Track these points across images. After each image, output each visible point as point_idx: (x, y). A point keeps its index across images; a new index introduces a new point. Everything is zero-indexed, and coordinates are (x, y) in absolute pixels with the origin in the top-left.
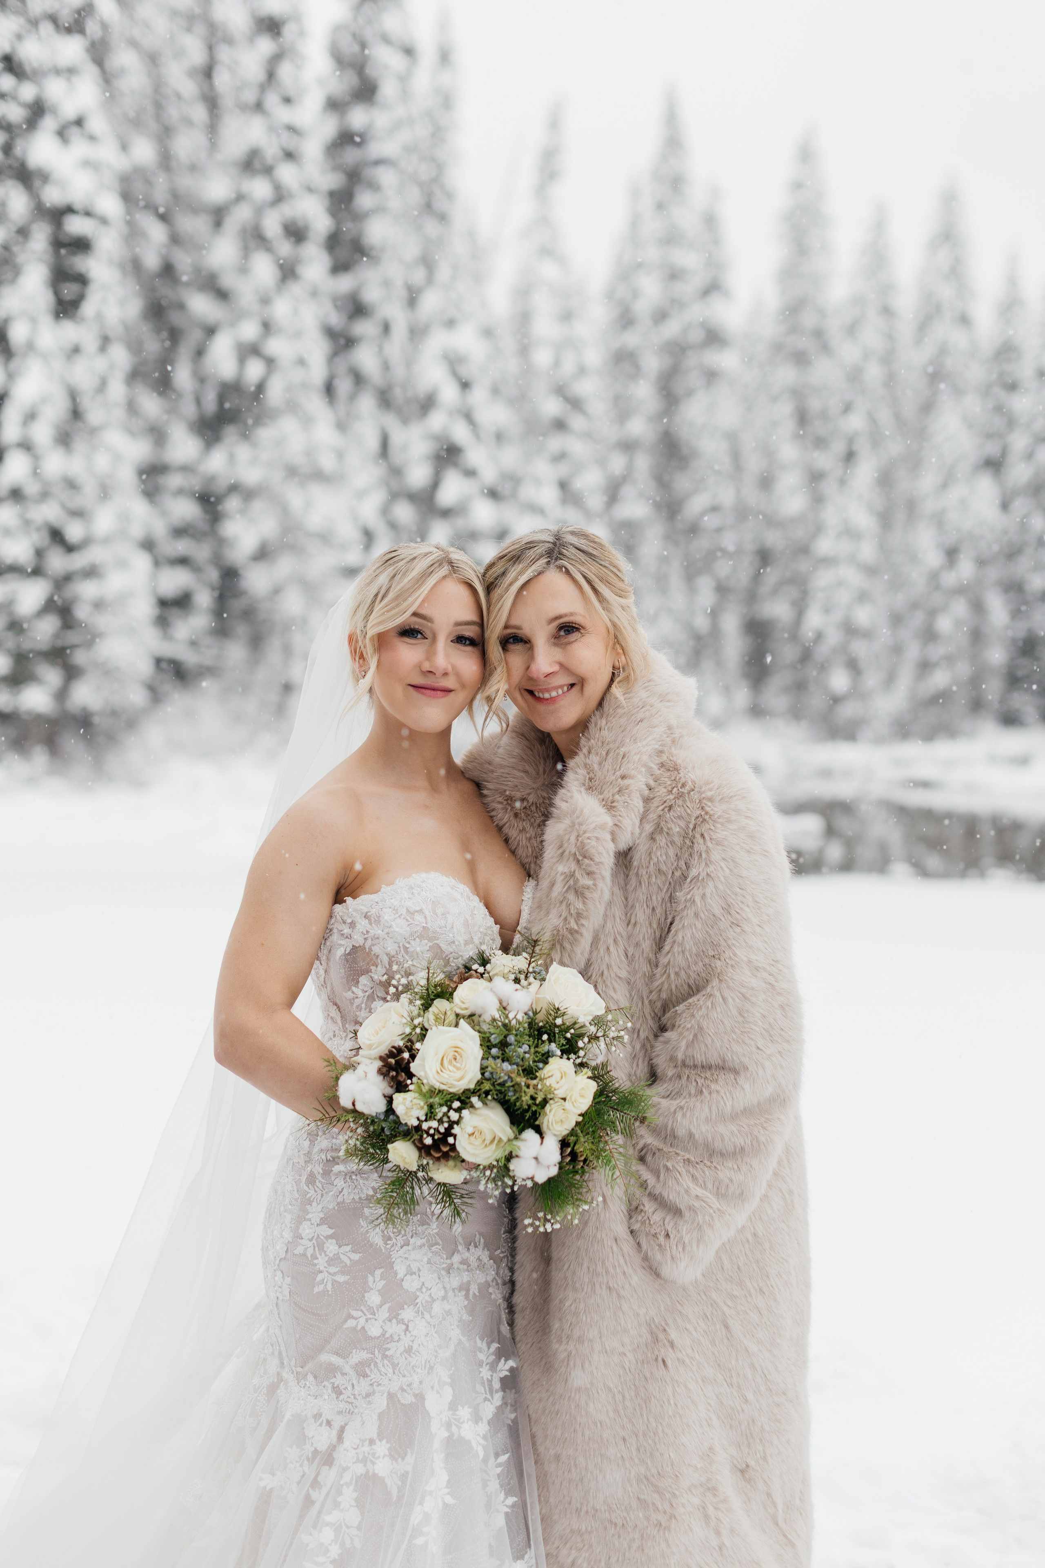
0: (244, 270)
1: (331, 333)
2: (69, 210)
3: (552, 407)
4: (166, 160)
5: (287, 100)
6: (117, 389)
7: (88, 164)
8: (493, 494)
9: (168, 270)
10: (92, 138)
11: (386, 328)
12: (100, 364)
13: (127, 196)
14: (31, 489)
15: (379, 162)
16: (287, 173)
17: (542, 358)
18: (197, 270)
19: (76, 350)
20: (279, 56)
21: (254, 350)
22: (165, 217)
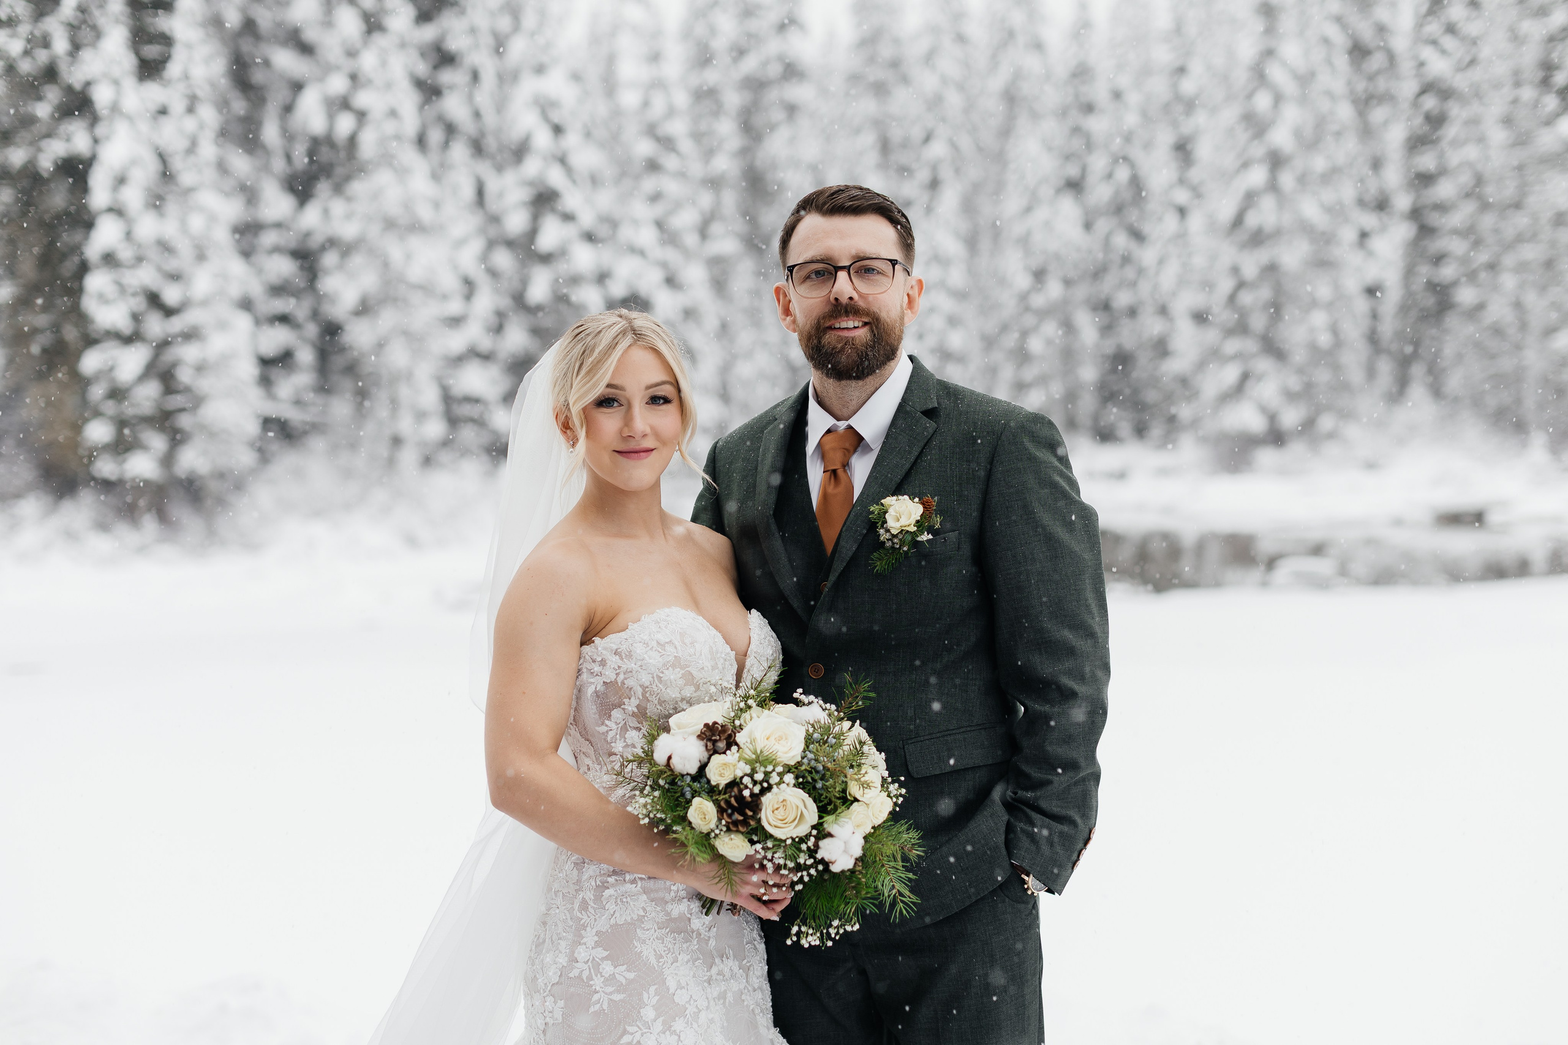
0: (328, 22)
1: (418, 83)
3: (644, 148)
6: (208, 150)
8: (590, 237)
9: (249, 26)
11: (475, 76)
12: (189, 125)
14: (125, 253)
17: (631, 99)
19: (163, 111)
21: (342, 104)
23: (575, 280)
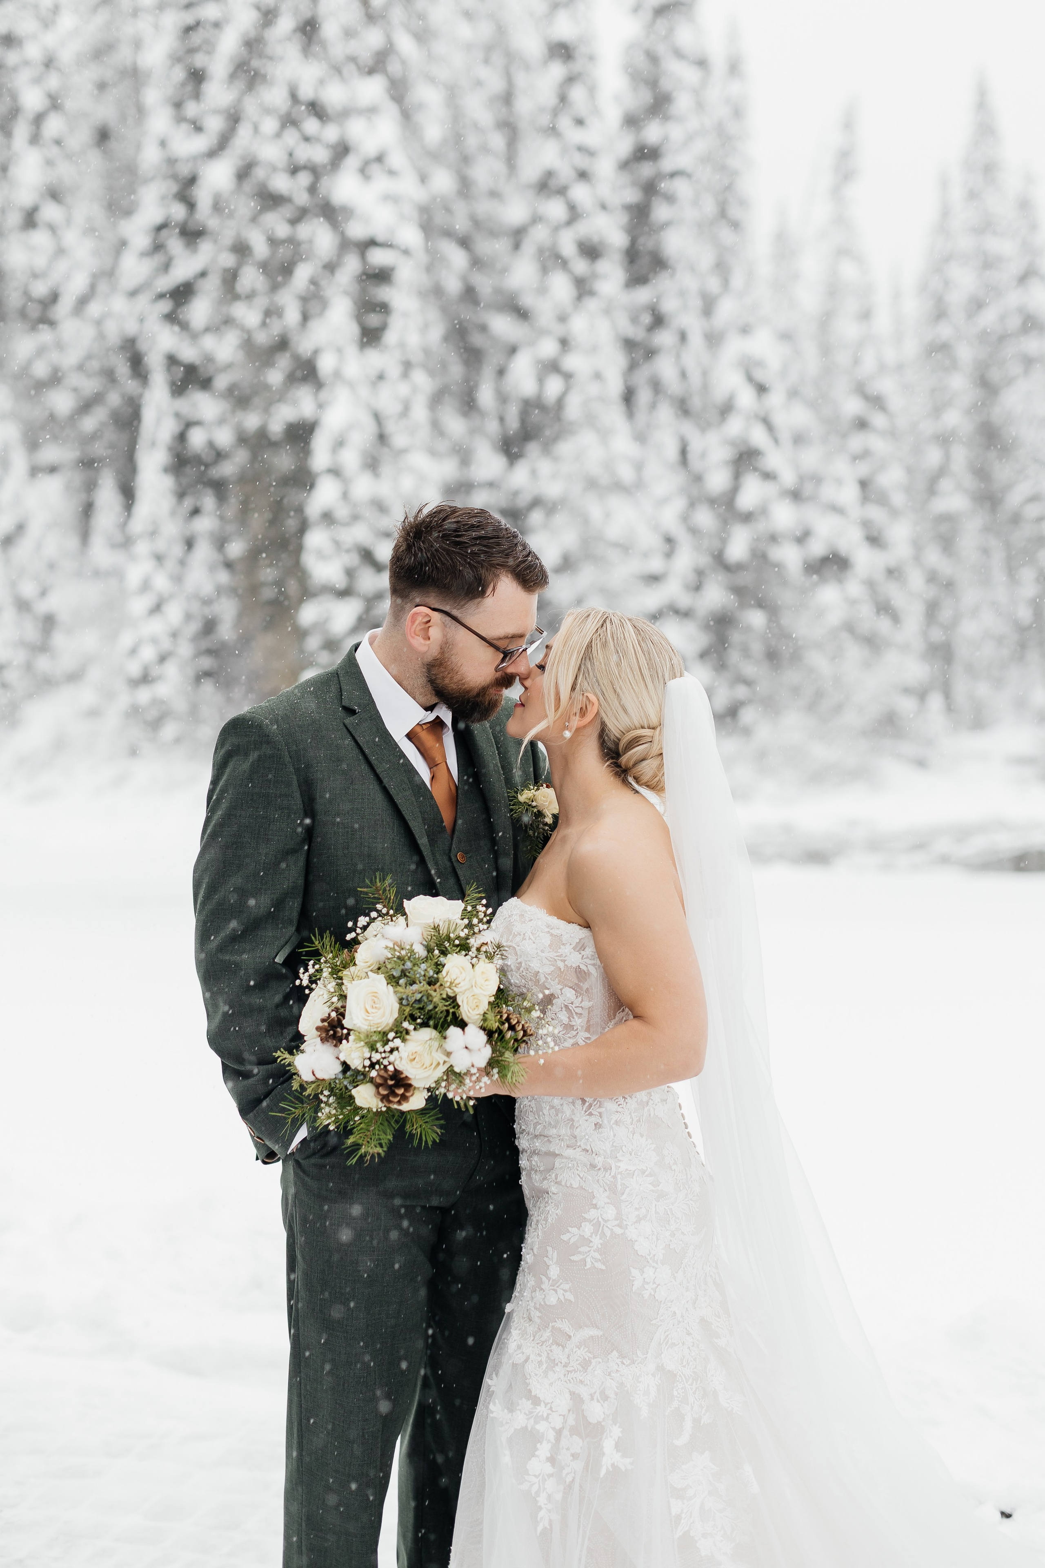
0: (542, 290)
1: (629, 345)
2: (372, 243)
3: (852, 406)
4: (465, 187)
5: (580, 122)
6: (420, 413)
7: (391, 198)
8: (796, 495)
9: (470, 294)
10: (391, 173)
11: (683, 337)
12: (404, 389)
13: (428, 228)
14: (342, 512)
15: (673, 175)
16: (580, 193)
17: (843, 358)
18: (498, 291)
19: (381, 377)
20: (571, 80)
21: (552, 367)
22: (465, 243)
23: (773, 538)
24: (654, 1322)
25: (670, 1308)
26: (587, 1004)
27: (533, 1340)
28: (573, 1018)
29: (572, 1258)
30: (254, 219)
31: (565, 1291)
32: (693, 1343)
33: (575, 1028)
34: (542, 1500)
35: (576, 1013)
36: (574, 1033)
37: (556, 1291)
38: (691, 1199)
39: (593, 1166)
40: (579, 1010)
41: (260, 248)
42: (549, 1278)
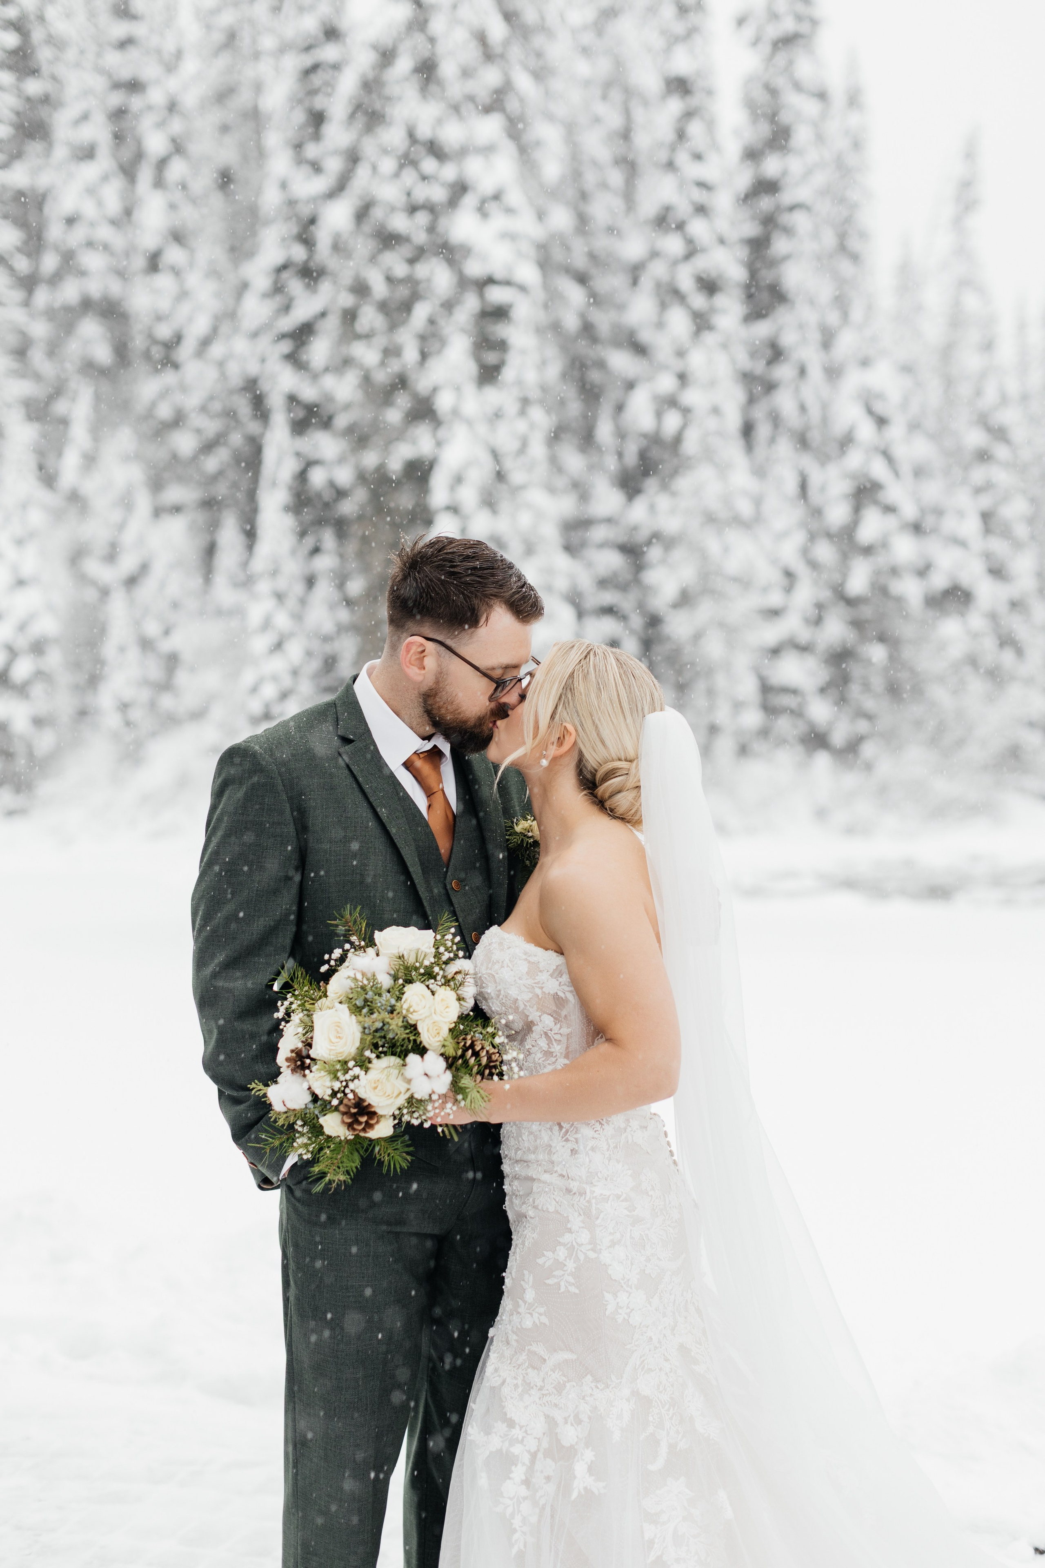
0: (660, 325)
1: (747, 378)
2: (490, 281)
3: (975, 438)
4: (583, 224)
5: (698, 157)
6: (538, 449)
7: (510, 236)
8: (917, 528)
9: (588, 329)
10: (510, 211)
11: (802, 372)
12: (521, 426)
13: (545, 264)
15: (792, 208)
16: (698, 228)
17: (965, 390)
18: (617, 327)
19: (498, 415)
20: (689, 115)
21: (671, 402)
22: (582, 279)
23: (894, 571)
24: (628, 1347)
25: (645, 1333)
26: (565, 1031)
27: (510, 1363)
28: (553, 1045)
29: (548, 1282)
30: (373, 259)
31: (541, 1314)
32: (671, 1369)
33: (554, 1055)
34: (517, 1522)
35: (555, 1040)
36: (554, 1059)
37: (531, 1314)
38: (669, 1226)
39: (569, 1191)
40: (558, 1037)
41: (379, 288)
42: (525, 1302)
